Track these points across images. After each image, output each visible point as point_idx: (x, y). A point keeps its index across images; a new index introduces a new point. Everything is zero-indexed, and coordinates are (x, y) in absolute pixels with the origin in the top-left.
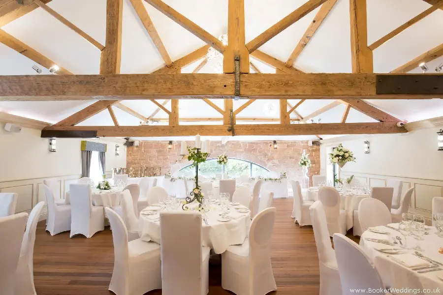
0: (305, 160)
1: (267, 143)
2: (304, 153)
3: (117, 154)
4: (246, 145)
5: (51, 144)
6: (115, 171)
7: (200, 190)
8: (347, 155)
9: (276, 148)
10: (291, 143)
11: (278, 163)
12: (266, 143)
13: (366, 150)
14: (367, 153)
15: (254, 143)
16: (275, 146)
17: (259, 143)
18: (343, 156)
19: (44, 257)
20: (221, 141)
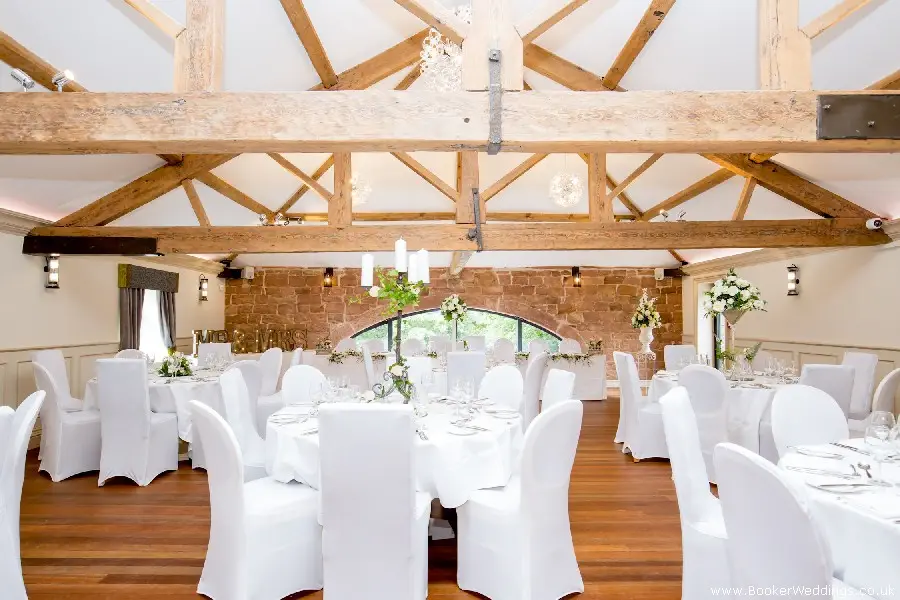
0: (648, 313)
1: (556, 274)
2: (645, 296)
3: (203, 299)
4: (509, 277)
5: (47, 269)
6: (200, 338)
7: (406, 368)
8: (746, 295)
9: (580, 286)
10: (615, 272)
11: (583, 320)
12: (554, 272)
13: (792, 286)
14: (793, 293)
15: (527, 273)
16: (577, 280)
17: (540, 273)
18: (737, 297)
19: (41, 528)
20: (449, 269)
